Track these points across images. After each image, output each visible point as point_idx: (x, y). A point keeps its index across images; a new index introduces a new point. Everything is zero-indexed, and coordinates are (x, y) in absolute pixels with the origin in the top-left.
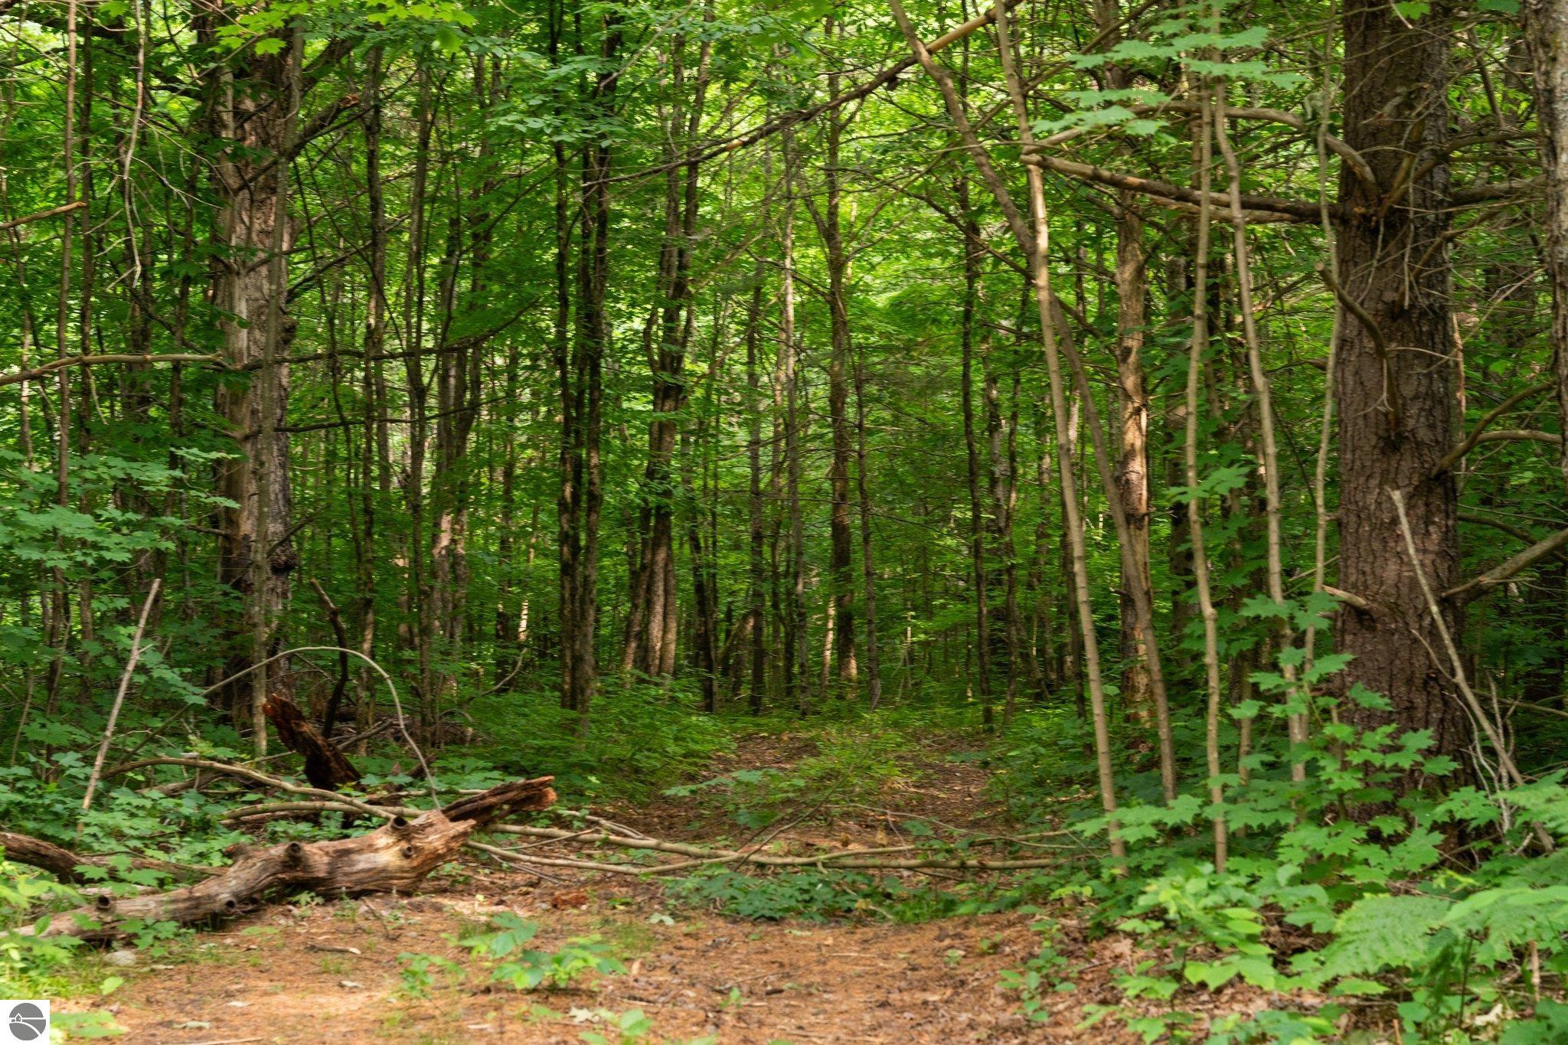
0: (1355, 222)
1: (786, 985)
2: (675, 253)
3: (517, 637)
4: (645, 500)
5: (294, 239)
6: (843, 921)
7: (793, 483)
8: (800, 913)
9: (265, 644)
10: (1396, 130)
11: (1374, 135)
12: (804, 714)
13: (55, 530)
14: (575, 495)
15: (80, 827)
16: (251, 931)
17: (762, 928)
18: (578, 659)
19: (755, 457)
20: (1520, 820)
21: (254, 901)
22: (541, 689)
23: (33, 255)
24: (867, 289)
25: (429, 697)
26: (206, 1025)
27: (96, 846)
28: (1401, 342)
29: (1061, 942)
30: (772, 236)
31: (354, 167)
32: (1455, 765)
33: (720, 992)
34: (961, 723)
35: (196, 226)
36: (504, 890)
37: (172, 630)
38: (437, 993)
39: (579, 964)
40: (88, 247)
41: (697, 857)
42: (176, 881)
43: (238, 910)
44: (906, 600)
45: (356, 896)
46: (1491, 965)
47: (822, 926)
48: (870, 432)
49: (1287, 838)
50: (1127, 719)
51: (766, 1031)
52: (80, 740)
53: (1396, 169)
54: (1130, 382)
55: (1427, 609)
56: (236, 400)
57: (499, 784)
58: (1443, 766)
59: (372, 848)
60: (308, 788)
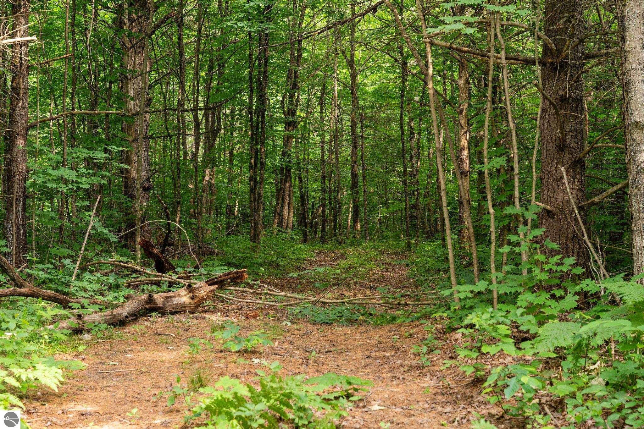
0: (548, 65)
1: (333, 349)
2: (293, 71)
3: (234, 214)
4: (282, 165)
5: (151, 66)
6: (354, 324)
7: (337, 157)
8: (338, 321)
9: (140, 218)
10: (564, 30)
11: (556, 32)
12: (340, 243)
13: (62, 176)
14: (256, 163)
15: (71, 287)
16: (135, 327)
17: (324, 327)
18: (256, 224)
19: (323, 147)
20: (608, 292)
21: (135, 315)
22: (243, 234)
23: (54, 72)
24: (365, 85)
25: (201, 238)
26: (117, 363)
27: (77, 294)
28: (565, 110)
29: (435, 334)
30: (330, 65)
31: (174, 39)
32: (584, 270)
33: (308, 352)
34: (399, 247)
35: (114, 62)
36: (228, 311)
37: (106, 213)
38: (203, 352)
39: (256, 342)
40: (74, 70)
41: (300, 299)
42: (106, 308)
43: (129, 319)
44: (378, 201)
45: (173, 313)
46: (596, 346)
47: (347, 326)
48: (365, 138)
49: (520, 297)
50: (461, 248)
51: (325, 367)
52: (71, 254)
53: (564, 45)
54: (463, 122)
55: (573, 210)
56: (129, 127)
57: (227, 271)
58: (579, 270)
59: (179, 296)
60: (156, 273)
